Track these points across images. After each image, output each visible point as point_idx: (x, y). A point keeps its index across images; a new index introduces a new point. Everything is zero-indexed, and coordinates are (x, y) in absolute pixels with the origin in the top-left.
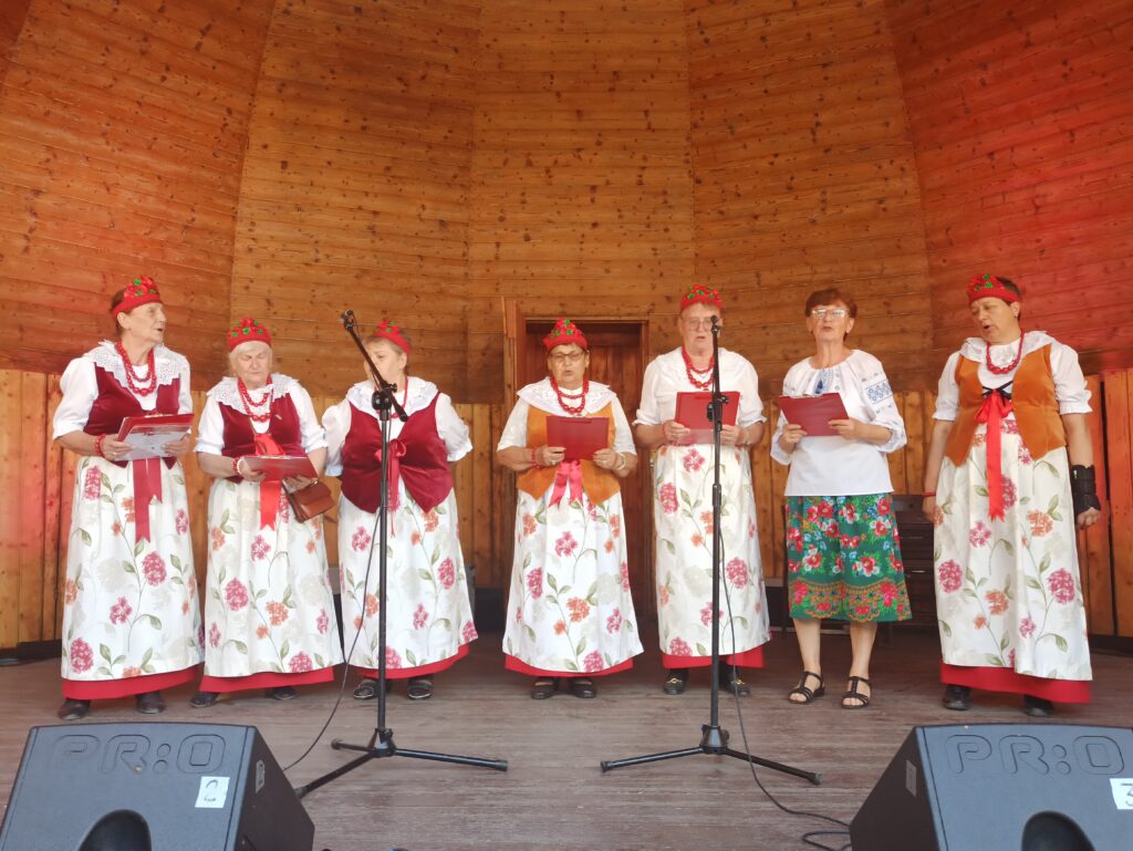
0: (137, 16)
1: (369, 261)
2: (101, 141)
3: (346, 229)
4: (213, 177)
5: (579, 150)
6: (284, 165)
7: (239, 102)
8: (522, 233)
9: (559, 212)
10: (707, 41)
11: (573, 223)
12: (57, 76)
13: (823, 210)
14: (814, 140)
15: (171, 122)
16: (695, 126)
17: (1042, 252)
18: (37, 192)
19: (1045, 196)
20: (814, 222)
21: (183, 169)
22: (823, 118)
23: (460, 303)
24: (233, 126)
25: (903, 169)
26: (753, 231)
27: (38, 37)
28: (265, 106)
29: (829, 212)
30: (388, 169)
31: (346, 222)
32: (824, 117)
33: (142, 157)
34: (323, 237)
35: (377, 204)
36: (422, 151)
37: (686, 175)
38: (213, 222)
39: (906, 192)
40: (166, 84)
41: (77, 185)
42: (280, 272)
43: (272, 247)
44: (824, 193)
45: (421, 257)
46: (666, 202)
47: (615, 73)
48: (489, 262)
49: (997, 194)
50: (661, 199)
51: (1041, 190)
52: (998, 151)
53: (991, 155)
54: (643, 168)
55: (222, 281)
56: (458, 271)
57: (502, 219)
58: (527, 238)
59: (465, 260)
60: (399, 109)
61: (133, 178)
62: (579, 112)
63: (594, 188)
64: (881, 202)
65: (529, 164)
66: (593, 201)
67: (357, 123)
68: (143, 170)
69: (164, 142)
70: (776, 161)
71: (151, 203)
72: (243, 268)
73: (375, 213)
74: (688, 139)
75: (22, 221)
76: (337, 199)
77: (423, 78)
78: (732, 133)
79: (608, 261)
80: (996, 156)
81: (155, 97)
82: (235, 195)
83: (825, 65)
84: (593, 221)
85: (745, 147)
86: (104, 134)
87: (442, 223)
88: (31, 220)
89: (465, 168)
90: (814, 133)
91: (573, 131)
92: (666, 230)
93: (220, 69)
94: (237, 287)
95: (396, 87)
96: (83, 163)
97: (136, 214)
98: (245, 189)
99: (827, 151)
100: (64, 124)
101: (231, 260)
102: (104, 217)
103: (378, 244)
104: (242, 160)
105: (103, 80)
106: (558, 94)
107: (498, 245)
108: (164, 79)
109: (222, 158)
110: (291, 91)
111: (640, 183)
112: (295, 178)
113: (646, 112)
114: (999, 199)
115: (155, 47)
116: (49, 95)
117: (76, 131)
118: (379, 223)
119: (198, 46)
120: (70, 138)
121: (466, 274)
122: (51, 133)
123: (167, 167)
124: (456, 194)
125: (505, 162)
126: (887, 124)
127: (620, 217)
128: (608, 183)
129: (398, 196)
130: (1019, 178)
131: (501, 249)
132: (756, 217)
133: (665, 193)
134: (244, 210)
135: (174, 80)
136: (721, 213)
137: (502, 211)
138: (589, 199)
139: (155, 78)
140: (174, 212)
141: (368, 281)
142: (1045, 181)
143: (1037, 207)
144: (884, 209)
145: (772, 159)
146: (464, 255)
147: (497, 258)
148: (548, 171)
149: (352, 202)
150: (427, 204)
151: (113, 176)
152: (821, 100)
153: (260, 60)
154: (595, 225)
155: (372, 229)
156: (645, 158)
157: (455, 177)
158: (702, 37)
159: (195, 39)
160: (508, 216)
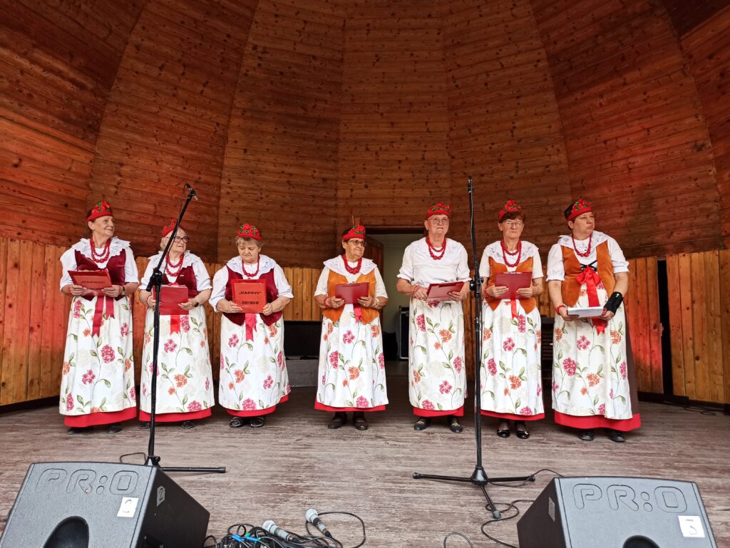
0: (171, 77)
1: (288, 198)
2: (154, 139)
3: (276, 183)
4: (210, 157)
5: (392, 142)
6: (245, 151)
7: (223, 120)
8: (364, 184)
9: (382, 174)
10: (457, 86)
11: (389, 179)
12: (131, 107)
13: (517, 171)
14: (513, 136)
15: (189, 129)
16: (451, 129)
17: (633, 192)
18: (122, 165)
20: (512, 178)
21: (195, 153)
22: (517, 124)
23: (334, 219)
24: (220, 132)
25: (558, 150)
26: (481, 183)
27: (122, 88)
28: (235, 122)
29: (520, 172)
30: (297, 152)
31: (276, 179)
33: (174, 147)
34: (264, 187)
35: (291, 170)
36: (314, 143)
37: (447, 154)
38: (210, 179)
39: (560, 162)
40: (187, 111)
41: (141, 161)
42: (243, 204)
43: (239, 191)
44: (518, 163)
45: (313, 196)
46: (436, 168)
47: (410, 103)
48: (347, 199)
49: (608, 162)
50: (434, 167)
51: (631, 160)
52: (609, 140)
53: (605, 142)
54: (425, 151)
55: (214, 208)
56: (333, 203)
57: (354, 177)
58: (366, 187)
59: (335, 198)
60: (302, 122)
61: (170, 157)
62: (392, 123)
63: (400, 162)
64: (547, 167)
65: (367, 149)
66: (399, 168)
67: (281, 130)
68: (175, 153)
69: (185, 139)
70: (493, 146)
71: (179, 170)
72: (224, 202)
73: (291, 175)
74: (448, 136)
75: (114, 179)
76: (271, 168)
77: (314, 107)
78: (470, 133)
79: (407, 198)
80: (608, 143)
81: (181, 118)
82: (221, 166)
83: (518, 97)
84: (399, 178)
85: (477, 140)
86: (155, 136)
87: (324, 180)
88: (119, 179)
89: (336, 152)
90: (512, 132)
91: (389, 132)
92: (437, 182)
93: (213, 103)
94: (222, 211)
95: (301, 112)
96: (145, 150)
97: (171, 175)
98: (226, 163)
99: (519, 141)
100: (135, 131)
101: (219, 198)
102: (155, 177)
103: (292, 190)
104: (224, 148)
105: (155, 109)
106: (382, 114)
107: (352, 190)
108: (185, 108)
109: (214, 148)
110: (248, 114)
111: (423, 159)
112: (250, 157)
113: (426, 123)
114: (609, 165)
115: (180, 92)
116: (127, 116)
117: (141, 134)
118: (293, 180)
119: (202, 92)
120: (137, 137)
121: (336, 205)
122: (128, 135)
123: (188, 152)
124: (331, 165)
125: (356, 149)
126: (550, 127)
127: (413, 176)
128: (407, 158)
129: (302, 166)
130: (620, 154)
131: (354, 192)
132: (482, 175)
133: (436, 163)
134: (225, 173)
135: (190, 109)
136: (465, 173)
137: (354, 173)
138: (397, 167)
139: (180, 108)
140: (190, 174)
141: (287, 208)
143: (630, 169)
144: (549, 171)
145: (490, 146)
146: (335, 195)
147: (351, 196)
148: (377, 153)
149: (278, 169)
150: (316, 170)
151: (160, 156)
152: (516, 115)
153: (233, 99)
154: (400, 180)
155: (288, 182)
156: (426, 146)
157: (330, 156)
158: (455, 84)
159: (201, 88)
160: (357, 176)
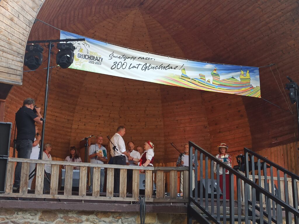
1: (54, 127)
2: (18, 98)
5: (98, 108)
8: (84, 124)
9: (92, 120)
10: (126, 91)
11: (94, 123)
13: (145, 126)
14: (145, 113)
15: (28, 95)
16: (122, 106)
17: (185, 139)
18: (8, 108)
19: (186, 129)
20: (143, 128)
23: (69, 137)
24: (36, 96)
25: (161, 120)
26: (131, 129)
30: (61, 108)
31: (51, 118)
32: (147, 109)
36: (67, 105)
37: (118, 116)
39: (161, 125)
44: (146, 123)
45: (63, 127)
46: (114, 121)
47: (108, 94)
48: (76, 129)
49: (178, 128)
52: (179, 120)
53: (177, 120)
54: (110, 113)
56: (69, 130)
57: (80, 120)
59: (71, 128)
60: (66, 96)
62: (99, 101)
63: (100, 116)
64: (156, 126)
65: (87, 110)
66: (99, 119)
70: (137, 116)
73: (57, 117)
74: (120, 109)
76: (50, 113)
77: (71, 90)
78: (129, 109)
79: (101, 132)
83: (148, 100)
84: (99, 123)
85: (131, 112)
87: (68, 120)
89: (74, 109)
90: (145, 111)
91: (98, 104)
92: (113, 126)
95: (66, 92)
99: (147, 115)
103: (56, 123)
106: (96, 97)
107: (78, 126)
111: (109, 116)
113: (113, 103)
118: (57, 119)
121: (71, 131)
124: (71, 114)
125: (83, 109)
126: (159, 112)
127: (104, 123)
128: (103, 115)
129: (61, 113)
130: (182, 125)
132: (132, 126)
133: (114, 119)
135: (31, 87)
136: (125, 124)
141: (53, 131)
142: (186, 127)
143: (185, 131)
144: (157, 128)
147: (78, 128)
148: (91, 112)
150: (66, 116)
152: (147, 106)
156: (111, 111)
157: (72, 110)
160: (82, 120)
